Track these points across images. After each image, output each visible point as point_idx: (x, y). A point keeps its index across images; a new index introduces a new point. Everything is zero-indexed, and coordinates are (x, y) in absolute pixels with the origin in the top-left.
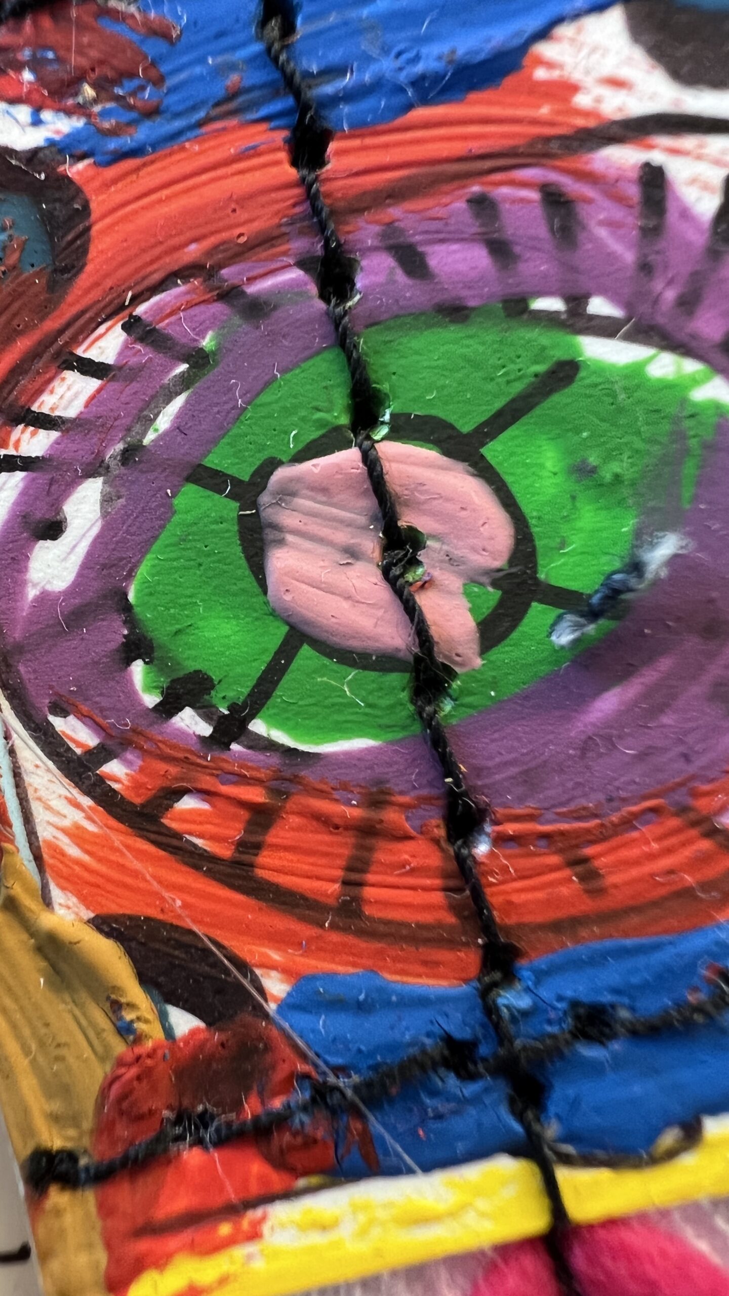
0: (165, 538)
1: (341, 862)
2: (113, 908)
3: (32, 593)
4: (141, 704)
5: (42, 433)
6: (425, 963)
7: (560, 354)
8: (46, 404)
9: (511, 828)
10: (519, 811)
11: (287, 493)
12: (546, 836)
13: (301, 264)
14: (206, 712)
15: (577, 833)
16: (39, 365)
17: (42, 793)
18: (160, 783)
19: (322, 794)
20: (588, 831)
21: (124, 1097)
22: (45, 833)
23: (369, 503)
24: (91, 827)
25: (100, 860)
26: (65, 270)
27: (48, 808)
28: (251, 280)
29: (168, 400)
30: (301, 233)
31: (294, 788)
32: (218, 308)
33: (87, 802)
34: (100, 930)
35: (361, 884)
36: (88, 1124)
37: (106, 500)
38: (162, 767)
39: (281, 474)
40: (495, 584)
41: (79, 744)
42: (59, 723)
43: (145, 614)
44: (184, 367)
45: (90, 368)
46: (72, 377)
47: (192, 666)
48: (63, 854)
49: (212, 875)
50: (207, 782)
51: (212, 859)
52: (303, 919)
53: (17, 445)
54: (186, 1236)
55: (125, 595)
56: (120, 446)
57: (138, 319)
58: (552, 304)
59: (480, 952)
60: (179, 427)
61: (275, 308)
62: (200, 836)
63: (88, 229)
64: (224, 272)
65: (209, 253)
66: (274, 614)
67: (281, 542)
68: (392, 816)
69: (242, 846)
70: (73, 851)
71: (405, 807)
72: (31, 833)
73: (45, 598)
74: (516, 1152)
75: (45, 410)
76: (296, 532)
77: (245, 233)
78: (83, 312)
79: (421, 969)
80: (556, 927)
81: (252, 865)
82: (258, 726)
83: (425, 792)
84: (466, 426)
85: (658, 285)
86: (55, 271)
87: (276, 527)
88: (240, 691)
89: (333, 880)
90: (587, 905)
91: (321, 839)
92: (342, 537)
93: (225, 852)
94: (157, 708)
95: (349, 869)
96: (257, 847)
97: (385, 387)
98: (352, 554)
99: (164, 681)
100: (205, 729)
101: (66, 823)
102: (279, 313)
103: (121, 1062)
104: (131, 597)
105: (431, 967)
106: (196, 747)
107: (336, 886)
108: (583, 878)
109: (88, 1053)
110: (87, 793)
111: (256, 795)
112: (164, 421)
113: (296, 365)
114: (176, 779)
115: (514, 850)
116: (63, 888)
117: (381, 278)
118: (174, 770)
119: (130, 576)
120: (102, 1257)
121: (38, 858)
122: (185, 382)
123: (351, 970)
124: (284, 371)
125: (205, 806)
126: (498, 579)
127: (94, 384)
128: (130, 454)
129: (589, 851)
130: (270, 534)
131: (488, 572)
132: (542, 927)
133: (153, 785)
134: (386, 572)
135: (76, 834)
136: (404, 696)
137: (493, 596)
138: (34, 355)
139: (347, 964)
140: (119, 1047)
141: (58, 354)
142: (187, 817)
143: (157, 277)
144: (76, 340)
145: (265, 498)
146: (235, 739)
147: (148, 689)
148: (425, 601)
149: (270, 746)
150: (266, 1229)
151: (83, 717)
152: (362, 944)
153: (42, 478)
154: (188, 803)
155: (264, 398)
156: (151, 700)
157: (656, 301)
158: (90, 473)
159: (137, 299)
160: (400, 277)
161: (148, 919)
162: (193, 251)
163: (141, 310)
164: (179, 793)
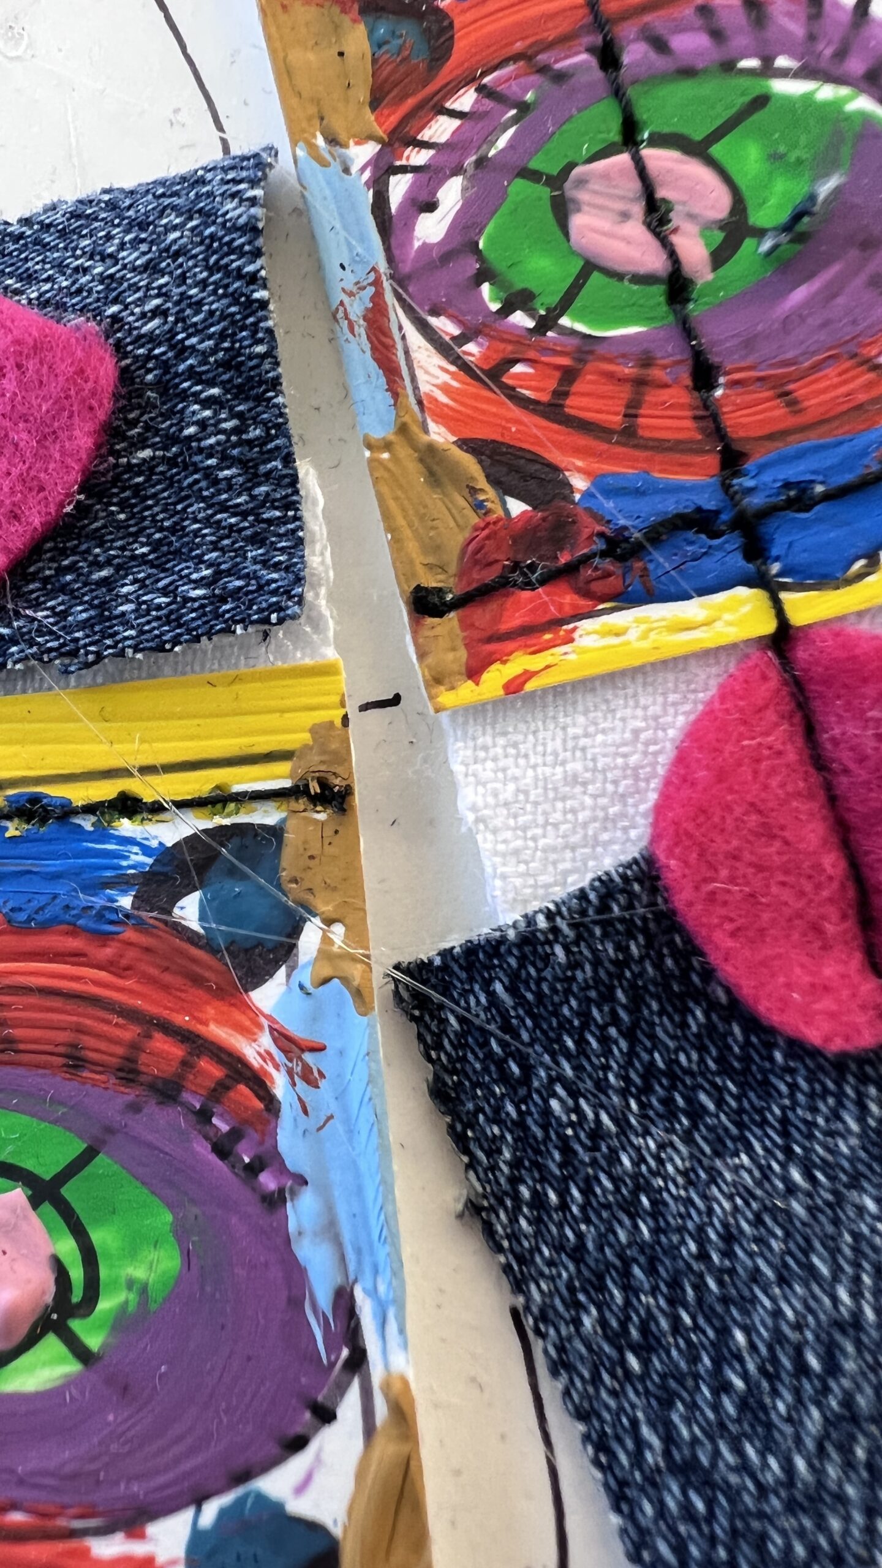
0: (504, 209)
1: (624, 402)
2: (469, 434)
3: (417, 244)
4: (487, 308)
5: (424, 151)
6: (682, 465)
7: (756, 92)
8: (426, 135)
9: (737, 376)
10: (743, 364)
11: (581, 182)
12: (760, 379)
13: (590, 50)
14: (531, 312)
15: (784, 376)
16: (421, 113)
17: (422, 363)
18: (501, 355)
19: (610, 360)
20: (790, 373)
21: (477, 551)
22: (424, 388)
23: (636, 185)
24: (455, 384)
25: (462, 404)
26: (438, 60)
27: (427, 372)
28: (556, 61)
29: (505, 131)
30: (589, 33)
31: (591, 357)
32: (535, 78)
33: (453, 368)
34: (460, 447)
35: (636, 416)
36: (453, 568)
37: (464, 190)
38: (502, 346)
39: (576, 171)
40: (721, 228)
41: (447, 334)
42: (433, 321)
43: (492, 256)
44: (513, 112)
45: (453, 114)
46: (443, 120)
47: (519, 285)
48: (436, 400)
49: (534, 411)
50: (532, 354)
51: (536, 402)
52: (597, 438)
53: (408, 158)
54: (521, 641)
55: (477, 244)
56: (474, 158)
57: (485, 86)
58: (752, 63)
59: (718, 456)
60: (511, 145)
61: (573, 75)
62: (527, 388)
63: (452, 37)
64: (539, 57)
65: (530, 46)
66: (574, 253)
67: (579, 210)
68: (656, 373)
69: (556, 394)
70: (443, 399)
71: (665, 367)
72: (416, 388)
73: (425, 247)
74: (749, 583)
75: (426, 139)
76: (589, 204)
77: (551, 36)
78: (448, 84)
79: (679, 469)
80: (771, 437)
81: (562, 406)
82: (565, 321)
83: (678, 357)
84: (698, 136)
85: (820, 46)
86: (432, 60)
87: (574, 201)
88: (553, 299)
89: (617, 414)
90: (792, 421)
91: (608, 388)
92: (620, 206)
93: (545, 397)
94: (498, 311)
95: (628, 407)
96: (566, 394)
97: (645, 117)
98: (625, 216)
99: (503, 295)
100: (530, 324)
101: (439, 382)
102: (573, 80)
103: (476, 528)
104: (481, 245)
105: (686, 467)
106: (525, 333)
107: (619, 418)
108: (789, 404)
109: (452, 524)
110: (453, 363)
111: (565, 361)
112: (502, 142)
113: (586, 108)
114: (513, 353)
115: (740, 390)
116: (437, 422)
117: (639, 56)
118: (510, 348)
119: (481, 232)
120: (463, 654)
121: (420, 403)
122: (515, 120)
123: (631, 471)
124: (580, 110)
125: (530, 370)
126: (723, 226)
127: (456, 123)
128: (481, 163)
129: (791, 387)
130: (571, 206)
131: (715, 222)
132: (761, 438)
133: (496, 358)
134: (648, 225)
135: (445, 389)
136: (662, 299)
137: (719, 236)
138: (420, 107)
139: (628, 467)
140: (474, 519)
141: (434, 107)
142: (518, 376)
143: (496, 61)
144: (446, 98)
145: (567, 185)
146: (550, 329)
147: (492, 300)
148: (675, 239)
149: (573, 332)
150: (576, 635)
151: (450, 317)
152: (637, 453)
153: (424, 177)
154: (519, 368)
155: (564, 127)
156: (495, 306)
157: (820, 54)
158: (455, 172)
159: (484, 74)
160: (652, 55)
161: (493, 441)
162: (519, 46)
163: (486, 80)
164: (515, 361)
